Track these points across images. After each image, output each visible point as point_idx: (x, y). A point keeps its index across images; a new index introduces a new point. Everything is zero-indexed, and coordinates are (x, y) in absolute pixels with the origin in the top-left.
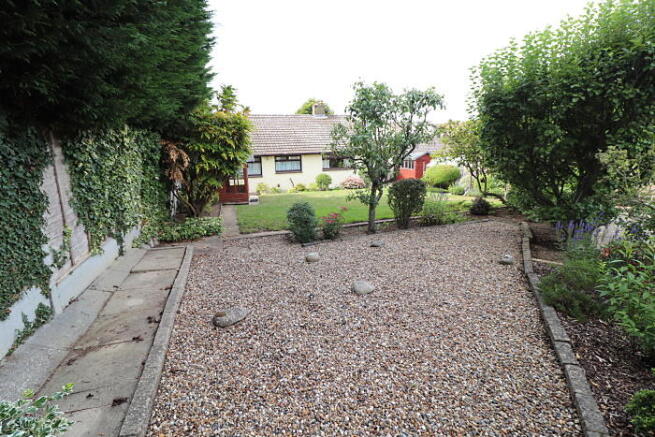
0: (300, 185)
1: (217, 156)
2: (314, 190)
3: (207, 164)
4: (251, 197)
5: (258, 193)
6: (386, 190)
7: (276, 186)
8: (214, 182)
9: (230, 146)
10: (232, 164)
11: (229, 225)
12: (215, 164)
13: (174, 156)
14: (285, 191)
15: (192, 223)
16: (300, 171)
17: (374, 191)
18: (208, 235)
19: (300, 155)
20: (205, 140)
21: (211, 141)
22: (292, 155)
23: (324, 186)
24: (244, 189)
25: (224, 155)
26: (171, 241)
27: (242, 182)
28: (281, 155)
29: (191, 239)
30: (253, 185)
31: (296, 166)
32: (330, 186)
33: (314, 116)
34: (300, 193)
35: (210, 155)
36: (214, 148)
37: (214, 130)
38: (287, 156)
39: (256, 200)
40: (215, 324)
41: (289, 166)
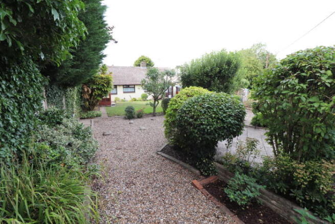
0: (134, 98)
1: (100, 89)
2: (140, 100)
3: (97, 92)
4: (112, 103)
5: (115, 101)
6: (160, 102)
7: (123, 98)
8: (99, 98)
9: (105, 86)
10: (106, 92)
11: (104, 114)
12: (100, 92)
13: (86, 90)
14: (127, 101)
15: (91, 113)
16: (134, 92)
17: (155, 102)
18: (97, 117)
19: (134, 85)
20: (96, 84)
21: (98, 85)
22: (131, 85)
23: (144, 99)
24: (109, 100)
25: (103, 89)
26: (84, 119)
27: (108, 97)
28: (126, 85)
29: (91, 118)
30: (113, 98)
31: (133, 90)
32: (147, 99)
33: (141, 67)
34: (134, 102)
35: (98, 89)
36: (100, 87)
37: (100, 81)
38: (129, 85)
39: (114, 105)
40: (103, 135)
41: (129, 90)
